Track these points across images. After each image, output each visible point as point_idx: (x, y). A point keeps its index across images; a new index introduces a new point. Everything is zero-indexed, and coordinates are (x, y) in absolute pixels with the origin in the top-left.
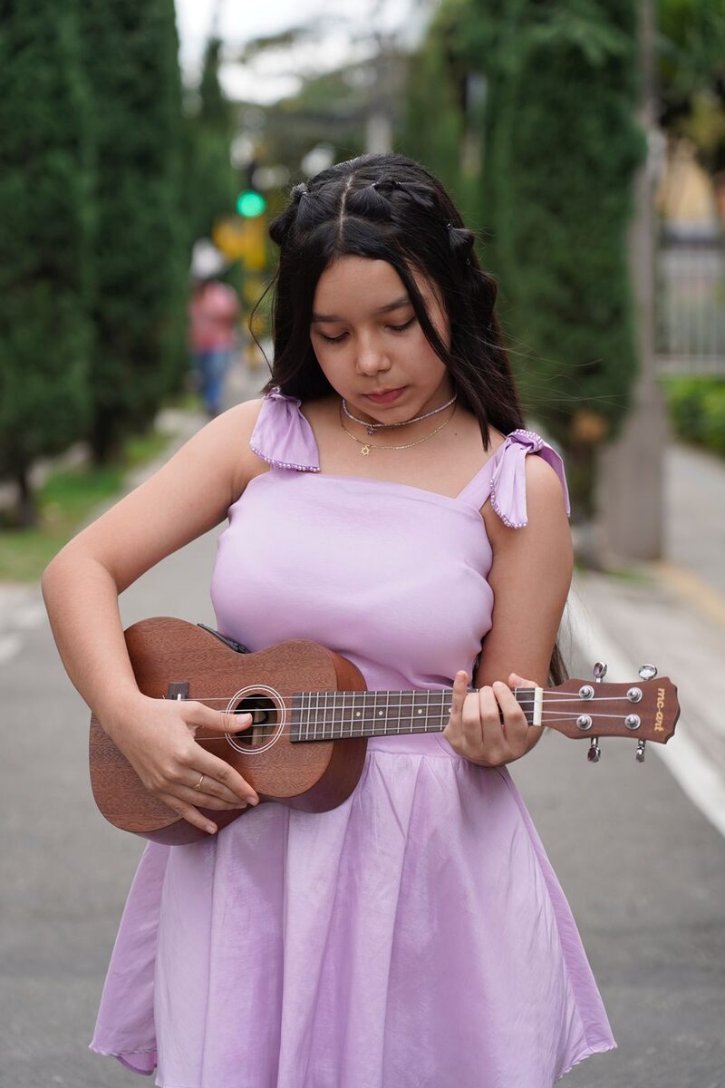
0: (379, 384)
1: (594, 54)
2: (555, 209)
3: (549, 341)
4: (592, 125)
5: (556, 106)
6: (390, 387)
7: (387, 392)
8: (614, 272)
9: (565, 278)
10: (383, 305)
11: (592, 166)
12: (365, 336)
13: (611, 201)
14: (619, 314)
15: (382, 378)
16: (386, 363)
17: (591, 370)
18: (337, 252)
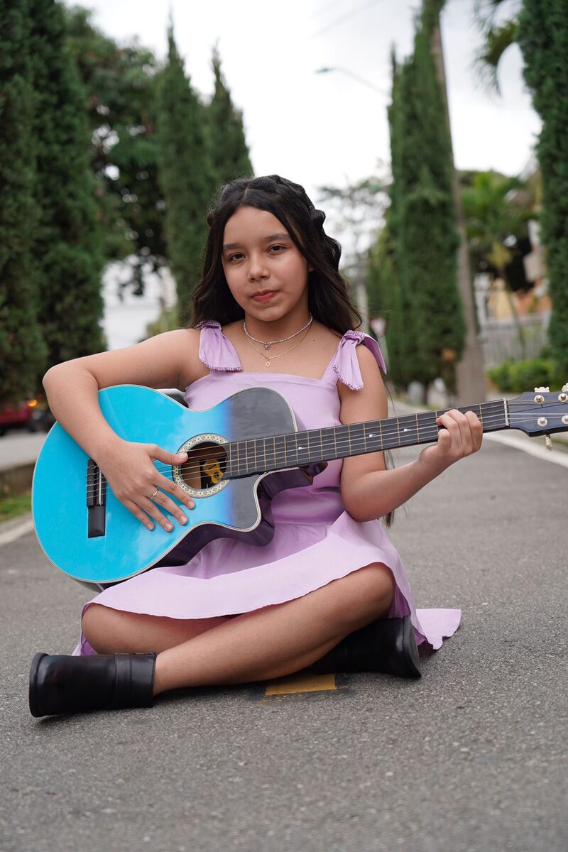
0: (261, 287)
1: (433, 201)
2: (425, 267)
3: (429, 322)
4: (436, 231)
5: (421, 225)
6: (267, 288)
7: (266, 292)
8: (452, 290)
9: (432, 294)
10: (266, 236)
11: (439, 248)
12: (255, 255)
13: (448, 262)
14: (456, 307)
15: (264, 282)
16: (265, 273)
17: (447, 331)
18: (241, 204)
